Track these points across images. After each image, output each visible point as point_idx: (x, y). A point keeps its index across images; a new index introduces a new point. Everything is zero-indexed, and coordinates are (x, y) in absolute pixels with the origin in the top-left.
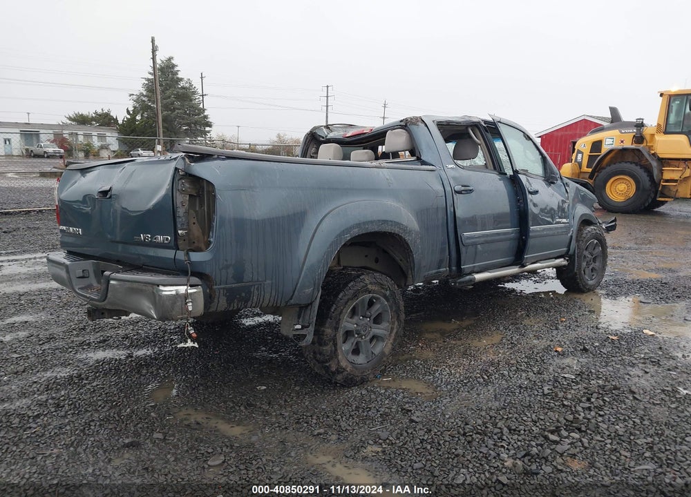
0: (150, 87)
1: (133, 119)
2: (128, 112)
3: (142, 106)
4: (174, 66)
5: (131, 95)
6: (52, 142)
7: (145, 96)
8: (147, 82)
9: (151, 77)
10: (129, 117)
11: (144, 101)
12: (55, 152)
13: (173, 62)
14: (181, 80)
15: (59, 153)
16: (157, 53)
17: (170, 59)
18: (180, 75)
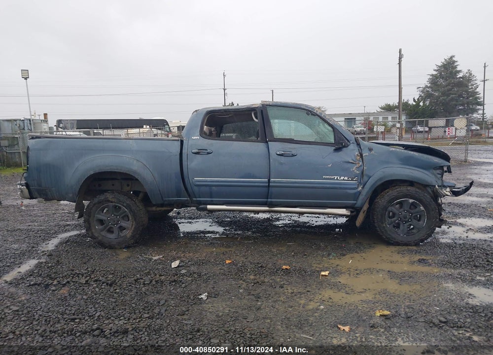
0: (434, 80)
1: (418, 105)
2: (414, 100)
3: (426, 94)
4: (454, 62)
5: (418, 88)
6: (362, 124)
7: (429, 87)
8: (431, 77)
9: (435, 73)
10: (414, 103)
11: (428, 91)
12: (361, 130)
13: (454, 59)
14: (460, 71)
15: (364, 131)
16: (402, 59)
17: (451, 57)
18: (459, 68)
